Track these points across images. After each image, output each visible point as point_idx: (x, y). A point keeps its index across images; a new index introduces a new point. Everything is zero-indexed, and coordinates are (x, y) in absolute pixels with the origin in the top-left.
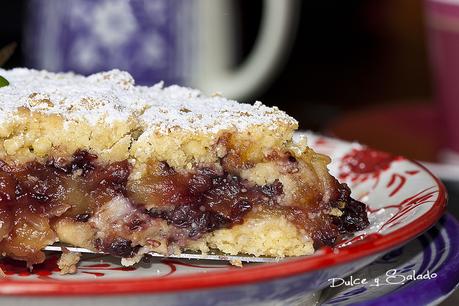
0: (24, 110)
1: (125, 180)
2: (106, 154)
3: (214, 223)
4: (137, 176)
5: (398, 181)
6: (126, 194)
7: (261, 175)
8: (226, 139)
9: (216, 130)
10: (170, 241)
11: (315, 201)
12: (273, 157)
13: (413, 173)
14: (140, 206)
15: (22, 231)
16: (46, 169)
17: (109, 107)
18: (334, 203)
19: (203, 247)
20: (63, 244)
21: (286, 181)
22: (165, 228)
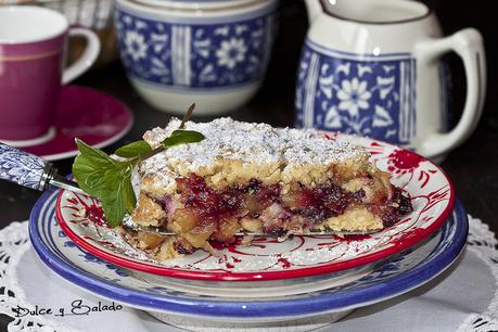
0: (220, 158)
1: (278, 196)
2: (267, 180)
3: (329, 214)
4: (285, 191)
5: (425, 177)
6: (279, 202)
7: (353, 186)
8: (333, 167)
9: (327, 163)
10: (304, 226)
11: (383, 199)
12: (359, 176)
13: (433, 172)
14: (287, 209)
15: (223, 227)
16: (236, 190)
17: (267, 153)
18: (394, 199)
19: (322, 228)
20: (245, 231)
21: (367, 190)
22: (301, 219)
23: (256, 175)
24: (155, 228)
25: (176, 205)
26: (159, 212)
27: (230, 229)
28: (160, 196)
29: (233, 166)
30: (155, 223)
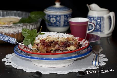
0: (47, 37)
1: (58, 43)
2: (56, 41)
3: (67, 47)
4: (59, 42)
5: (84, 41)
7: (71, 42)
8: (68, 38)
9: (66, 38)
10: (63, 49)
11: (77, 44)
12: (72, 40)
14: (59, 46)
15: (48, 49)
16: (50, 42)
17: (56, 36)
18: (78, 44)
19: (66, 49)
20: (52, 50)
21: (74, 42)
22: (62, 48)
23: (54, 40)
24: (36, 49)
25: (40, 45)
26: (37, 46)
27: (49, 49)
28: (37, 44)
29: (50, 38)
30: (36, 48)
